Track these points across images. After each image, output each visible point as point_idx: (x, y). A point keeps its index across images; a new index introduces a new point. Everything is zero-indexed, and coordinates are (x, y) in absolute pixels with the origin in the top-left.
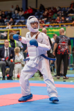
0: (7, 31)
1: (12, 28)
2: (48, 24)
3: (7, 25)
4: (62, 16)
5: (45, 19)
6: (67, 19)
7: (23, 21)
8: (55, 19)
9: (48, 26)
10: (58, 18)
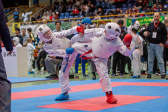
0: (96, 23)
1: (102, 18)
2: (143, 13)
3: (95, 15)
4: (160, 3)
5: (140, 7)
6: (165, 7)
7: (114, 10)
8: (151, 7)
9: (144, 15)
10: (155, 5)
